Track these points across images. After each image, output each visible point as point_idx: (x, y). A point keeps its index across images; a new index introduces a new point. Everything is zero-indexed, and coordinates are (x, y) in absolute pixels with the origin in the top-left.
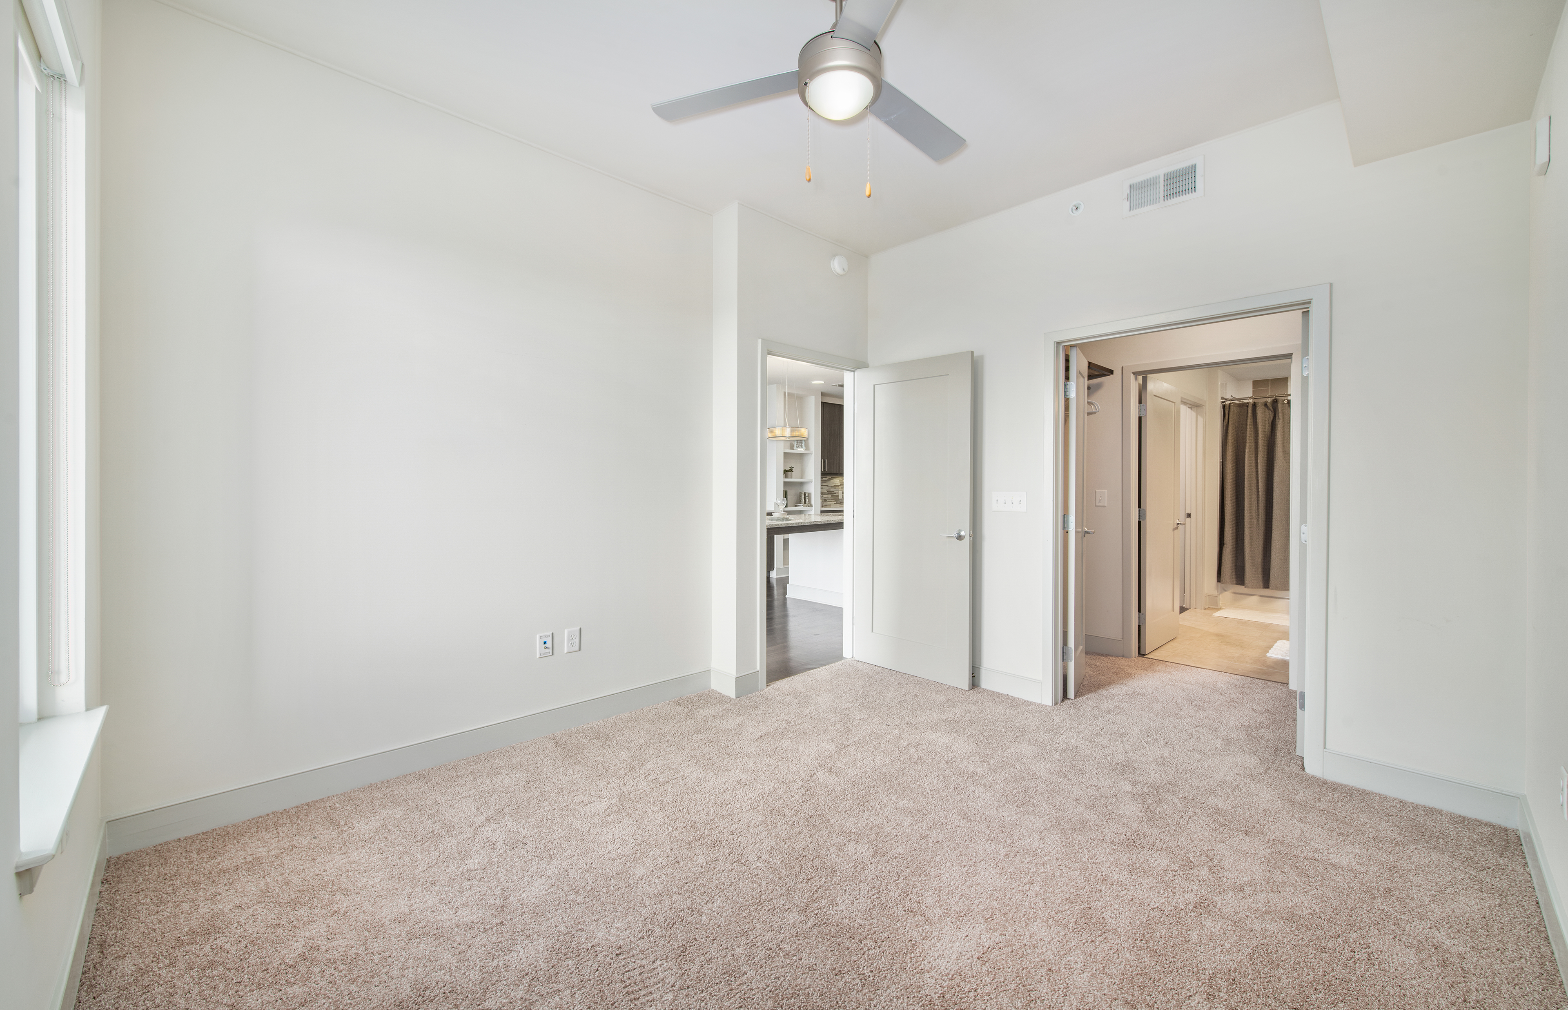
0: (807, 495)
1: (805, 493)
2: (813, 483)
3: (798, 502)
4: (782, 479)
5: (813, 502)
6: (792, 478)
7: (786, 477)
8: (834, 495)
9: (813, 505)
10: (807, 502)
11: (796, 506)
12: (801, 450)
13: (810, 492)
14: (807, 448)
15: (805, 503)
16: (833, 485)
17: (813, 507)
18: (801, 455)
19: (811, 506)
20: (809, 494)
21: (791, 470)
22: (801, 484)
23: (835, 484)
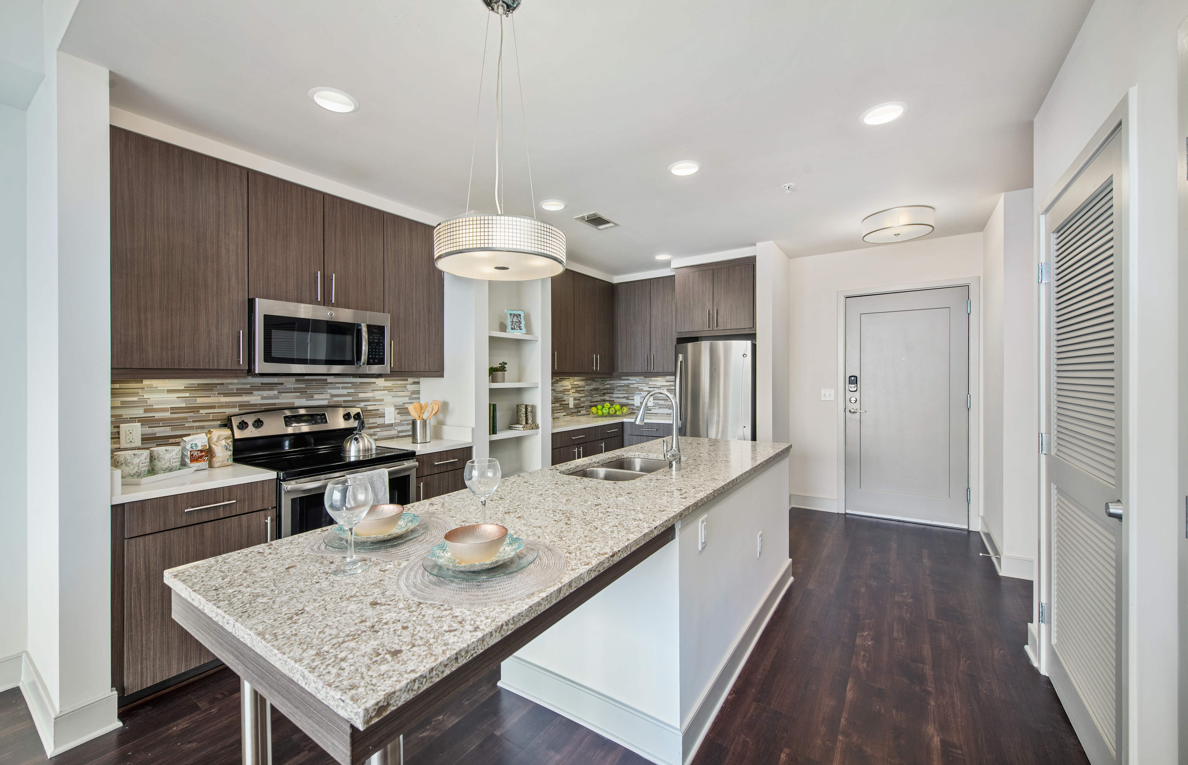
0: (529, 409)
1: (526, 406)
2: (539, 390)
3: (514, 422)
4: (486, 384)
5: (539, 421)
6: (504, 381)
7: (493, 380)
8: (564, 403)
9: (540, 425)
10: (530, 422)
11: (510, 428)
12: (517, 334)
13: (534, 404)
14: (529, 331)
15: (527, 423)
16: (561, 389)
17: (540, 430)
18: (518, 342)
19: (537, 427)
20: (533, 407)
21: (502, 368)
22: (519, 391)
23: (564, 388)
